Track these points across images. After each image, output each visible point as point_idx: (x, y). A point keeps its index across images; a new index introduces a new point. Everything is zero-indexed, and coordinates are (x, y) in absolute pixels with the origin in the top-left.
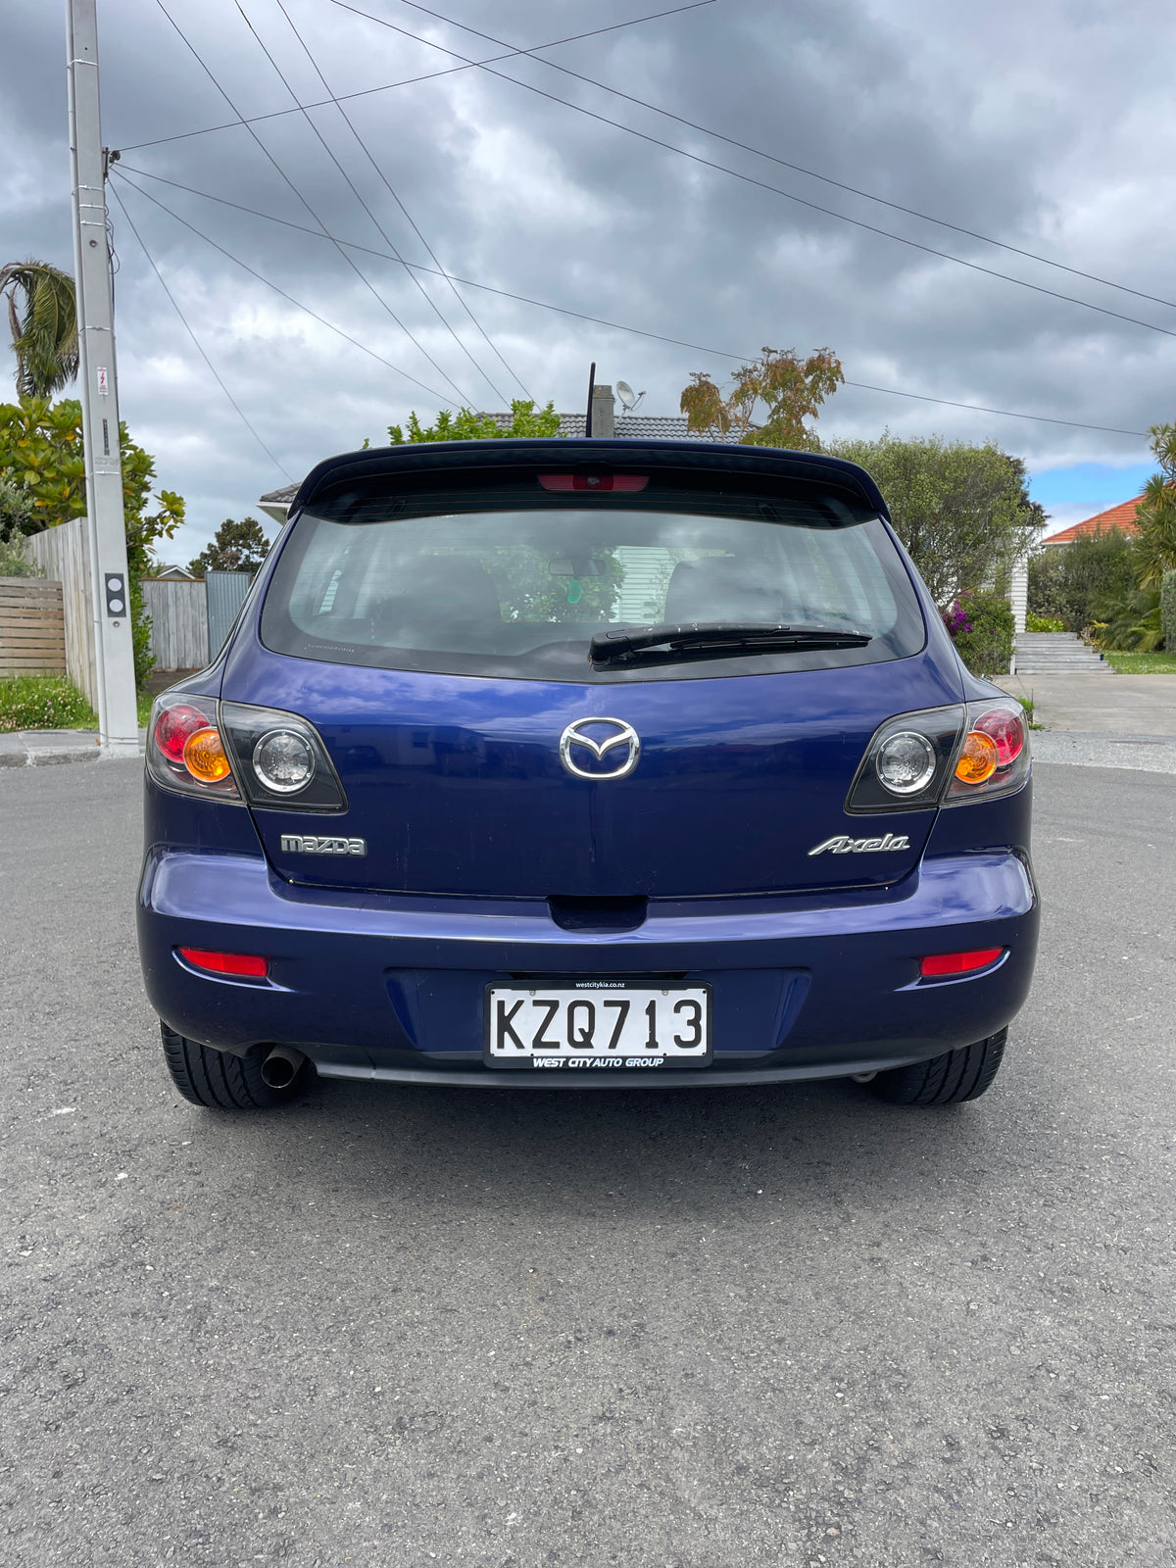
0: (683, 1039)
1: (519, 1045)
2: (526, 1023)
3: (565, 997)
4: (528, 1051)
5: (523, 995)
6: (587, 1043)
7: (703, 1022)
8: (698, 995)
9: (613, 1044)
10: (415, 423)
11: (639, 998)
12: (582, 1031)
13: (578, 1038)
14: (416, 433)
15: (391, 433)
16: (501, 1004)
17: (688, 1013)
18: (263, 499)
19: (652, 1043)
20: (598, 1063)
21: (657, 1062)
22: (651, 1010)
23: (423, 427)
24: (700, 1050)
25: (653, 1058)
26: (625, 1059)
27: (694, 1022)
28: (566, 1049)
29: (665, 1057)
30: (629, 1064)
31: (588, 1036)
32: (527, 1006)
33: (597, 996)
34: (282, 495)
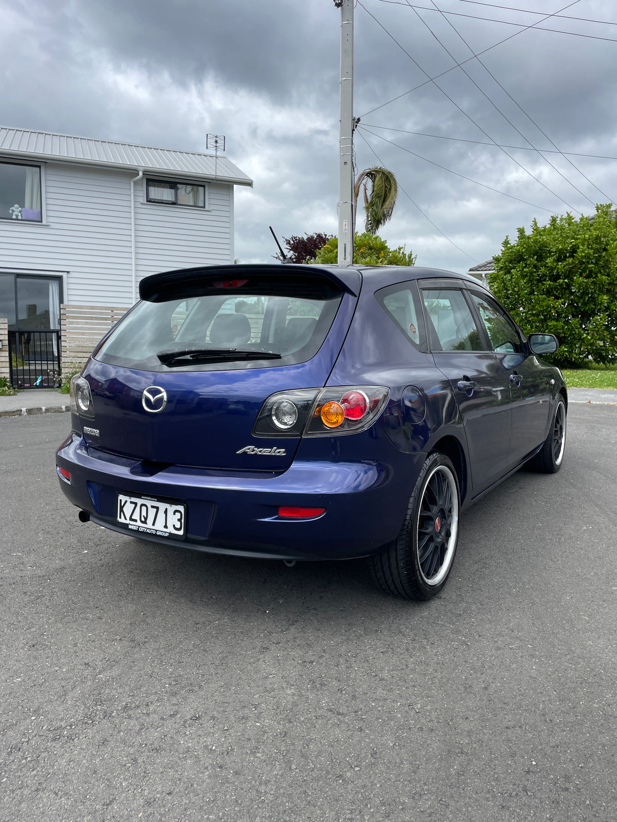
0: (176, 527)
1: (126, 519)
2: (128, 509)
3: (139, 501)
4: (128, 522)
5: (127, 498)
6: (145, 522)
7: (183, 521)
8: (181, 508)
9: (153, 524)
10: (536, 224)
11: (162, 506)
12: (144, 516)
13: (143, 519)
14: (536, 229)
15: (518, 231)
16: (121, 500)
17: (178, 515)
18: (471, 270)
19: (166, 527)
20: (148, 531)
21: (167, 535)
22: (166, 512)
23: (540, 225)
24: (181, 533)
25: (166, 532)
26: (156, 531)
27: (180, 520)
28: (139, 523)
29: (170, 533)
30: (158, 533)
31: (146, 519)
32: (128, 503)
33: (149, 503)
34: (480, 267)
